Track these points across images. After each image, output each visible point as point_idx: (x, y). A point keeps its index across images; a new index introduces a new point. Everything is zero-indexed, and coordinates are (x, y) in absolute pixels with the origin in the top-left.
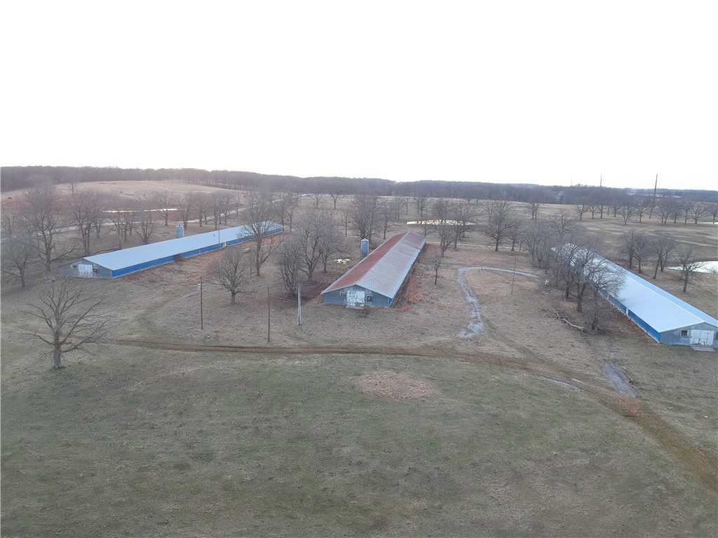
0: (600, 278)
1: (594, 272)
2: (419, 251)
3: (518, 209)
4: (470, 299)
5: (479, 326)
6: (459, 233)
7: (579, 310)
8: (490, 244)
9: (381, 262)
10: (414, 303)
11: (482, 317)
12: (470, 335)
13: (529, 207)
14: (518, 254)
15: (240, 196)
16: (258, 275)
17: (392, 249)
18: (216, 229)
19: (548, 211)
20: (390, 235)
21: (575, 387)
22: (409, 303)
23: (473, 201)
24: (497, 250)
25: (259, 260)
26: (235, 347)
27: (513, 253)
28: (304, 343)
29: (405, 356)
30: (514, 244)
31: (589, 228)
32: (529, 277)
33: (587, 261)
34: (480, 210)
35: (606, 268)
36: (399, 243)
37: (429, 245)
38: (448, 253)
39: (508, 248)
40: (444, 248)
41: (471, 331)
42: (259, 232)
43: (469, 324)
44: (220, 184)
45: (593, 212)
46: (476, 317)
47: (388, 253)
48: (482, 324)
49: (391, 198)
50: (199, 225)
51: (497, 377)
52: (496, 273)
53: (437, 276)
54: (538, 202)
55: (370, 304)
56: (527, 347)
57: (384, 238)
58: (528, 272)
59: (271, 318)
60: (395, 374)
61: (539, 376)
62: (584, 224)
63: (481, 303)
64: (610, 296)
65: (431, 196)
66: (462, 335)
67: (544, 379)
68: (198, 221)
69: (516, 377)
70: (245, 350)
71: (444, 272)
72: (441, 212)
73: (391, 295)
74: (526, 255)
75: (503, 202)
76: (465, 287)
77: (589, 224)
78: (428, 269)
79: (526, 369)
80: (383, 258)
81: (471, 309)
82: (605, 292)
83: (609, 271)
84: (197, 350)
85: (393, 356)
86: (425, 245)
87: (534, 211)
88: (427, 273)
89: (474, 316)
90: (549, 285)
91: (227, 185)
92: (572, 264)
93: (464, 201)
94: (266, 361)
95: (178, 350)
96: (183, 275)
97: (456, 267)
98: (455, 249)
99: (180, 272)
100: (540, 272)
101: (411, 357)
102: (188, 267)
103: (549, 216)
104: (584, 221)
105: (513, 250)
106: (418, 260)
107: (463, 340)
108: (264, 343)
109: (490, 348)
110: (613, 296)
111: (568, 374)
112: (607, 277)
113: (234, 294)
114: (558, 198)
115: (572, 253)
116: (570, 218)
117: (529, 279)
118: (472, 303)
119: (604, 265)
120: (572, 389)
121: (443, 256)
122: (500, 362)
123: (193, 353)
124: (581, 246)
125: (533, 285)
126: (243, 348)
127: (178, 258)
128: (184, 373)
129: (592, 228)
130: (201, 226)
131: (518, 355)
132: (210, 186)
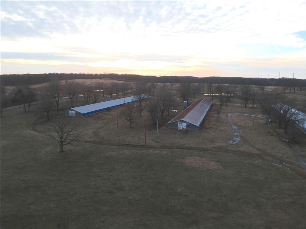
0: (295, 118)
1: (292, 115)
2: (209, 106)
3: (255, 88)
4: (234, 127)
5: (238, 139)
6: (228, 99)
7: (286, 132)
8: (242, 104)
9: (193, 111)
10: (208, 129)
11: (240, 135)
12: (234, 143)
13: (260, 88)
14: (256, 108)
15: (132, 84)
16: (140, 116)
17: (197, 106)
18: (123, 98)
19: (269, 89)
20: (196, 100)
21: (285, 167)
22: (206, 128)
23: (233, 85)
24: (246, 106)
25: (141, 110)
26: (132, 145)
27: (253, 108)
28: (160, 144)
29: (205, 151)
30: (253, 103)
31: (289, 97)
32: (261, 118)
33: (289, 110)
34: (237, 89)
35: (298, 113)
36: (201, 103)
37: (214, 104)
38: (223, 107)
39: (251, 105)
40: (221, 105)
41: (235, 141)
42: (140, 98)
43: (234, 138)
44: (125, 80)
45: (290, 89)
46: (237, 135)
47: (196, 107)
48: (240, 138)
49: (196, 84)
50: (116, 96)
51: (248, 162)
52: (246, 116)
53: (218, 117)
54: (265, 85)
55: (188, 129)
56: (261, 149)
57: (194, 101)
58: (261, 116)
59: (146, 134)
60: (200, 158)
61: (268, 161)
62: (287, 95)
63: (239, 129)
64: (301, 127)
65: (215, 83)
66: (231, 143)
67: (270, 163)
68: (116, 95)
69: (256, 162)
70: (136, 146)
71: (222, 116)
72: (219, 90)
73: (198, 125)
74: (260, 108)
75: (248, 85)
76: (231, 122)
77: (289, 95)
78: (214, 114)
79: (261, 158)
80: (194, 109)
81: (235, 132)
82: (298, 125)
83: (300, 115)
84: (116, 146)
85: (200, 151)
87: (262, 89)
88: (214, 116)
89: (236, 135)
90: (271, 122)
91: (127, 80)
92: (282, 112)
93: (230, 85)
94: (144, 151)
95: (109, 145)
96: (111, 116)
97: (227, 113)
98: (227, 106)
99: (109, 114)
100: (266, 116)
101: (208, 151)
102: (112, 112)
103: (270, 91)
104: (286, 94)
105: (253, 106)
106: (209, 110)
107: (231, 145)
108: (143, 144)
109: (244, 148)
111: (281, 161)
112: (299, 118)
113: (131, 123)
114: (273, 84)
115: (282, 107)
116: (279, 92)
117: (261, 119)
118: (235, 129)
120: (284, 168)
121: (221, 109)
122: (249, 155)
123: (115, 147)
124: (285, 103)
125: (263, 122)
126: (135, 145)
127: (108, 109)
128: (111, 155)
129: (291, 96)
130: (117, 96)
131: (257, 152)
132: (120, 81)
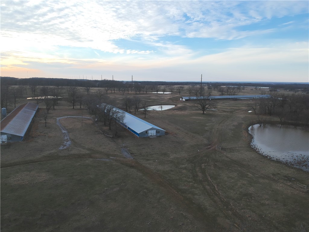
0: (116, 115)
1: (114, 114)
2: (35, 112)
3: (81, 90)
4: (64, 131)
6: (55, 102)
7: (110, 129)
8: (70, 106)
9: (14, 119)
10: (35, 137)
11: (70, 138)
12: (65, 147)
13: (86, 89)
14: (83, 109)
17: (20, 112)
19: (93, 90)
20: (18, 105)
22: (33, 137)
23: (60, 87)
24: (73, 108)
27: (80, 109)
29: (33, 163)
30: (81, 104)
31: (111, 97)
33: (111, 109)
34: (64, 91)
35: (118, 111)
36: (24, 109)
37: (40, 109)
38: (50, 111)
39: (79, 107)
40: (48, 109)
41: (65, 146)
43: (64, 142)
45: (111, 90)
46: (67, 139)
47: (18, 114)
48: (70, 142)
49: (17, 87)
51: (79, 163)
52: (74, 118)
53: (46, 123)
54: (89, 87)
55: (11, 141)
56: (91, 148)
57: (15, 107)
58: (88, 117)
60: (29, 173)
61: (97, 159)
62: (108, 95)
63: (69, 132)
64: (121, 122)
65: (39, 85)
66: (61, 148)
67: (99, 159)
69: (87, 161)
71: (51, 121)
72: (44, 92)
73: (22, 134)
74: (87, 109)
75: (74, 87)
76: (60, 126)
77: (110, 95)
78: (41, 120)
79: (91, 157)
80: (16, 117)
81: (64, 136)
82: (119, 121)
83: (119, 113)
85: (27, 165)
86: (38, 108)
87: (88, 90)
88: (41, 122)
90: (97, 121)
92: (105, 111)
93: (56, 87)
97: (55, 117)
98: (54, 109)
100: (93, 116)
101: (36, 163)
103: (94, 93)
104: (108, 94)
105: (81, 108)
106: (35, 116)
107: (62, 150)
109: (75, 151)
110: (122, 122)
111: (108, 156)
112: (119, 115)
114: (97, 85)
115: (105, 107)
116: (102, 93)
117: (89, 119)
118: (65, 133)
119: (117, 110)
120: (110, 161)
121: (48, 113)
122: (80, 157)
124: (108, 104)
125: (91, 122)
129: (112, 97)
131: (87, 152)
